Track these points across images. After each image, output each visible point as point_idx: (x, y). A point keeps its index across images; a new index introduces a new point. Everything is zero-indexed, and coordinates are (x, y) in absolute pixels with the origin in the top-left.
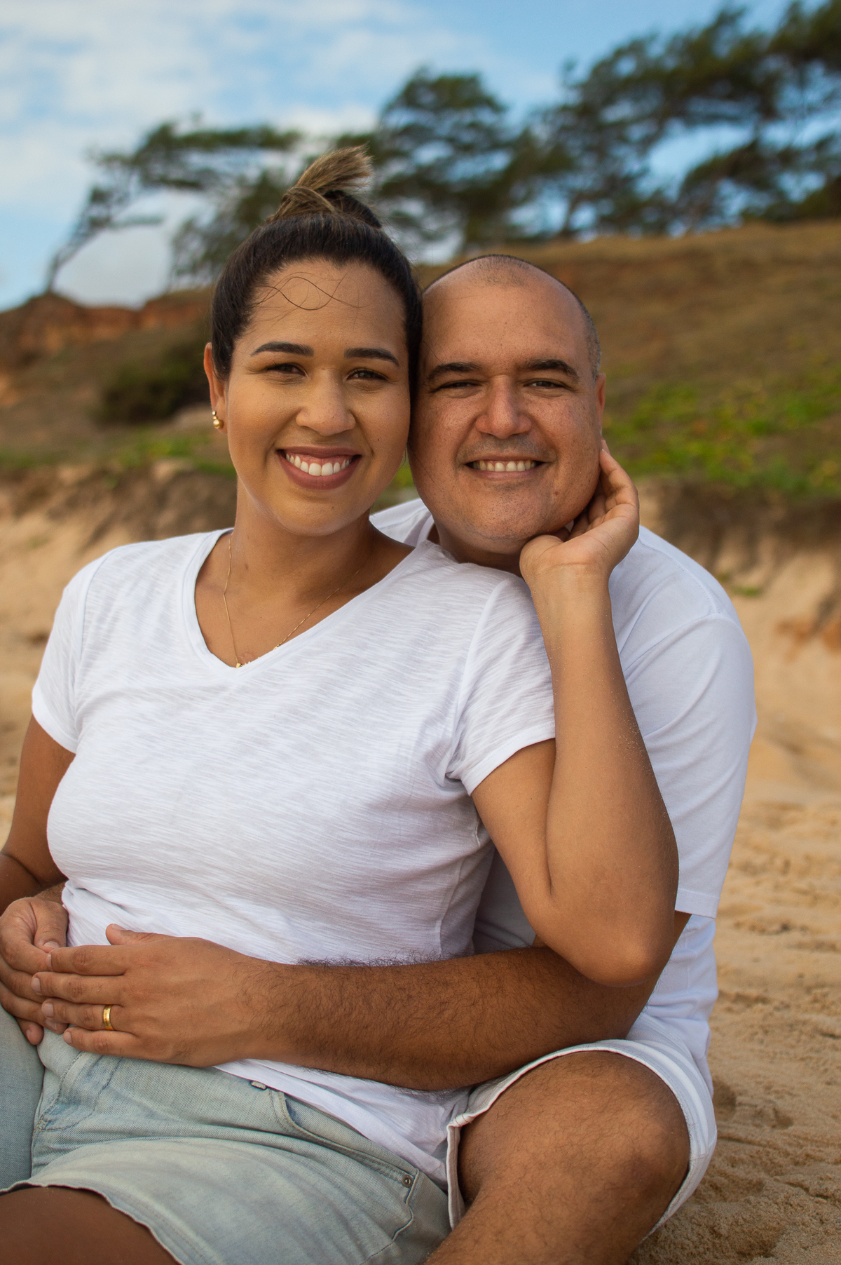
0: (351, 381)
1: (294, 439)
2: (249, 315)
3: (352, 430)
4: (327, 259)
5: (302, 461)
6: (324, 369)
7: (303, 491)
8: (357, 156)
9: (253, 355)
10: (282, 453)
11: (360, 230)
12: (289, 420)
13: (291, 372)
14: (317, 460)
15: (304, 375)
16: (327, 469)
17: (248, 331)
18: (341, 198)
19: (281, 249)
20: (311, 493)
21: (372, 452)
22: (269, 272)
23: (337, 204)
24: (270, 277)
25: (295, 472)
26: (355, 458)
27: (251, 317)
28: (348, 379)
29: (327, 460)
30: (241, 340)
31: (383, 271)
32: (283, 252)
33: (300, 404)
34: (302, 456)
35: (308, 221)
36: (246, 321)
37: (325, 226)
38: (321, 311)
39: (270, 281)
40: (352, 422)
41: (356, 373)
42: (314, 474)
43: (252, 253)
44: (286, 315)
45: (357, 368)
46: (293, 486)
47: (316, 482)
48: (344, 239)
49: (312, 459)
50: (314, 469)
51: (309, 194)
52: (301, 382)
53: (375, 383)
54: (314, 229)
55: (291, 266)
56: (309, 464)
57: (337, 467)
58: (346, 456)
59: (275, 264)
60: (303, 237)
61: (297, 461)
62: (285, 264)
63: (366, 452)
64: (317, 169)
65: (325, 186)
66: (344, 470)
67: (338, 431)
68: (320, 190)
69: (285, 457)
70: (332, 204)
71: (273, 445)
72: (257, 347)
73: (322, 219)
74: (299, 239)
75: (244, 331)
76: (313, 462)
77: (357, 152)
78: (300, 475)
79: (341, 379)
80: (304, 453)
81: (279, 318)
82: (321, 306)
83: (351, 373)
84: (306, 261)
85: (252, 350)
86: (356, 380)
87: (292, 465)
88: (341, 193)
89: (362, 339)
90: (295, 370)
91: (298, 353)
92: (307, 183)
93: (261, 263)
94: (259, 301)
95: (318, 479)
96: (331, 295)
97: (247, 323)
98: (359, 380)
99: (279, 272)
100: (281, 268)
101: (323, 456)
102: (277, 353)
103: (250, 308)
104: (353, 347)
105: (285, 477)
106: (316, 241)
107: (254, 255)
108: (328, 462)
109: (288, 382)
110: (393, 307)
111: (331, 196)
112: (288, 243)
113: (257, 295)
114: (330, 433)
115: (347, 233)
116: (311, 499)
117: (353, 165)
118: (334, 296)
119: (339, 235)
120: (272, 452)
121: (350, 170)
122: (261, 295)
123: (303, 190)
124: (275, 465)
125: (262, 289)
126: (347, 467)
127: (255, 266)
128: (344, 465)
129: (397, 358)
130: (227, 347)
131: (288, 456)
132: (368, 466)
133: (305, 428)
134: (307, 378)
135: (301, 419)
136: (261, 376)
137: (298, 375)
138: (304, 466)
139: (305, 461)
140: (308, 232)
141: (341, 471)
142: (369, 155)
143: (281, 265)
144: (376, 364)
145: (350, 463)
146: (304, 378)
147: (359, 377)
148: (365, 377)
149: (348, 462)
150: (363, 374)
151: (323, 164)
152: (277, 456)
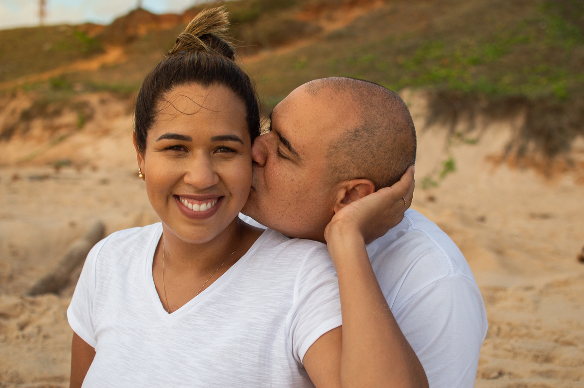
0: (215, 154)
1: (183, 190)
2: (155, 117)
3: (217, 184)
4: (198, 83)
5: (188, 202)
6: (199, 149)
7: (190, 220)
8: (220, 13)
9: (157, 141)
10: (177, 197)
11: (218, 64)
12: (180, 179)
13: (180, 150)
14: (198, 202)
15: (188, 152)
16: (204, 207)
17: (154, 126)
18: (210, 39)
19: (171, 78)
20: (195, 221)
21: (231, 194)
22: (165, 91)
23: (207, 43)
24: (166, 94)
25: (185, 209)
26: (220, 199)
27: (156, 118)
28: (214, 153)
29: (203, 202)
30: (150, 131)
31: (233, 88)
32: (172, 79)
33: (186, 170)
34: (189, 200)
35: (188, 58)
36: (153, 120)
37: (198, 62)
38: (195, 115)
39: (166, 97)
40: (217, 179)
41: (218, 149)
42: (196, 210)
43: (155, 79)
44: (175, 118)
45: (219, 147)
46: (184, 217)
47: (197, 215)
48: (208, 71)
49: (195, 201)
50: (196, 207)
51: (191, 37)
52: (186, 156)
53: (230, 154)
54: (191, 64)
55: (177, 88)
56: (193, 204)
57: (209, 205)
58: (214, 198)
59: (168, 86)
60: (184, 70)
61: (186, 202)
62: (174, 87)
63: (226, 194)
64: (196, 23)
65: (200, 32)
66: (214, 207)
67: (209, 186)
68: (197, 35)
69: (179, 199)
70: (204, 43)
71: (171, 192)
72: (159, 136)
73: (196, 57)
74: (182, 71)
75: (152, 125)
76: (195, 203)
77: (220, 10)
78: (187, 211)
79: (210, 153)
80: (189, 197)
81: (171, 119)
82: (195, 112)
83: (216, 149)
84: (186, 84)
85: (157, 138)
86: (218, 153)
87: (183, 204)
88: (210, 35)
89: (221, 130)
90: (182, 149)
91: (183, 140)
92: (190, 31)
93: (161, 85)
94: (160, 109)
95: (198, 213)
96: (201, 104)
97: (154, 121)
98: (220, 154)
99: (170, 91)
100: (172, 89)
101: (201, 200)
102: (170, 140)
103: (155, 113)
104: (216, 136)
105: (179, 212)
106: (192, 72)
107: (157, 80)
108: (204, 203)
109: (178, 156)
110: (239, 108)
111: (204, 37)
112: (176, 73)
113: (159, 105)
114: (203, 187)
115: (210, 66)
116: (195, 224)
117: (217, 18)
118: (203, 106)
119: (205, 68)
120: (171, 196)
121: (216, 21)
122: (161, 106)
123: (188, 35)
124: (173, 203)
125: (161, 102)
126: (215, 205)
127: (157, 87)
128: (213, 204)
129: (242, 140)
130: (144, 133)
131: (180, 199)
132: (229, 201)
133: (189, 185)
134: (190, 154)
135: (187, 179)
136: (162, 153)
137: (184, 152)
138: (190, 206)
139: (191, 203)
140: (187, 66)
141: (212, 207)
142: (226, 12)
143: (172, 87)
144: (231, 144)
145: (217, 201)
146: (188, 154)
147: (221, 151)
148: (224, 151)
149: (216, 201)
150: (222, 149)
151: (199, 19)
152: (174, 199)
